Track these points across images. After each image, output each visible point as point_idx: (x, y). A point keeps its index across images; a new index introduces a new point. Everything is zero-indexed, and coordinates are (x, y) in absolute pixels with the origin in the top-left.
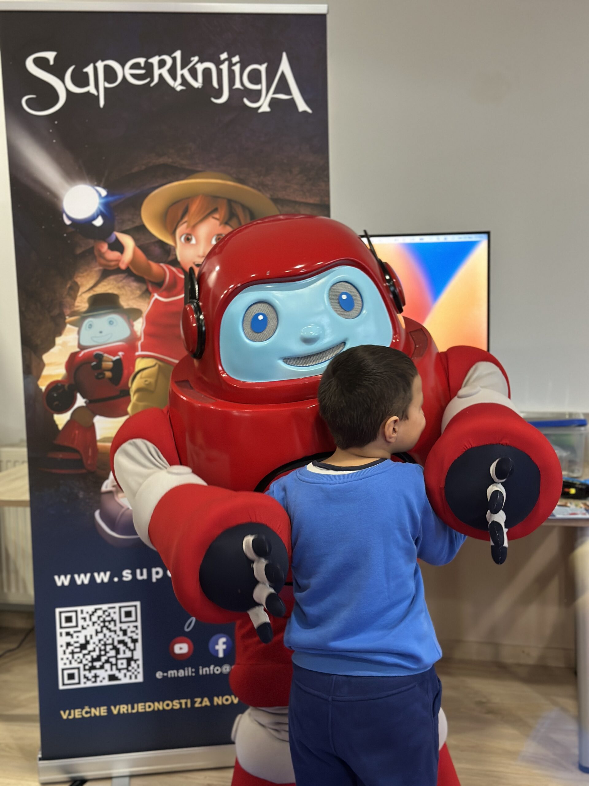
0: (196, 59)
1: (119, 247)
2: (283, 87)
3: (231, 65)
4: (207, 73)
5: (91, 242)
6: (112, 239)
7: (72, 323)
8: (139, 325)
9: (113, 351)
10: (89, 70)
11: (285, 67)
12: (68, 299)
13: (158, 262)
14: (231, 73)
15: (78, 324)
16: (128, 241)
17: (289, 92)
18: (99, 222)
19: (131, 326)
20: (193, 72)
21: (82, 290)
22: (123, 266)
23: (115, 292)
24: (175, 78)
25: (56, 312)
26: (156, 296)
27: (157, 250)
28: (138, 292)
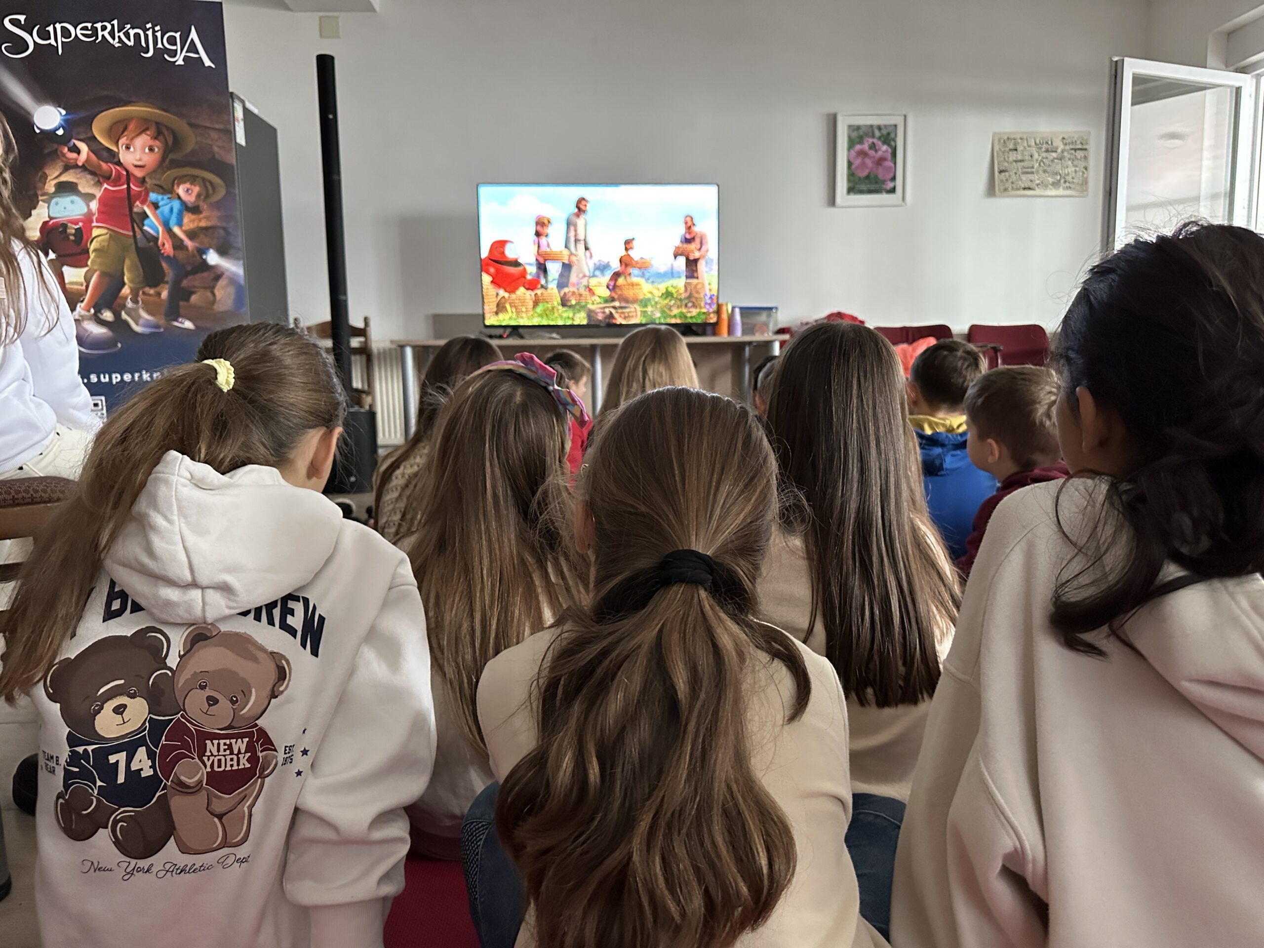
0: (128, 26)
1: (78, 151)
2: (193, 48)
3: (154, 32)
4: (137, 36)
5: (55, 146)
6: (71, 144)
7: (44, 201)
8: (94, 205)
9: (75, 222)
10: (50, 29)
11: (194, 35)
12: (40, 185)
13: (106, 162)
14: (155, 38)
15: (48, 202)
16: (83, 147)
17: (197, 52)
18: (60, 132)
19: (88, 206)
20: (127, 35)
21: (49, 178)
22: (80, 164)
23: (75, 180)
24: (114, 39)
25: (32, 192)
26: (105, 186)
27: (105, 154)
28: (92, 182)
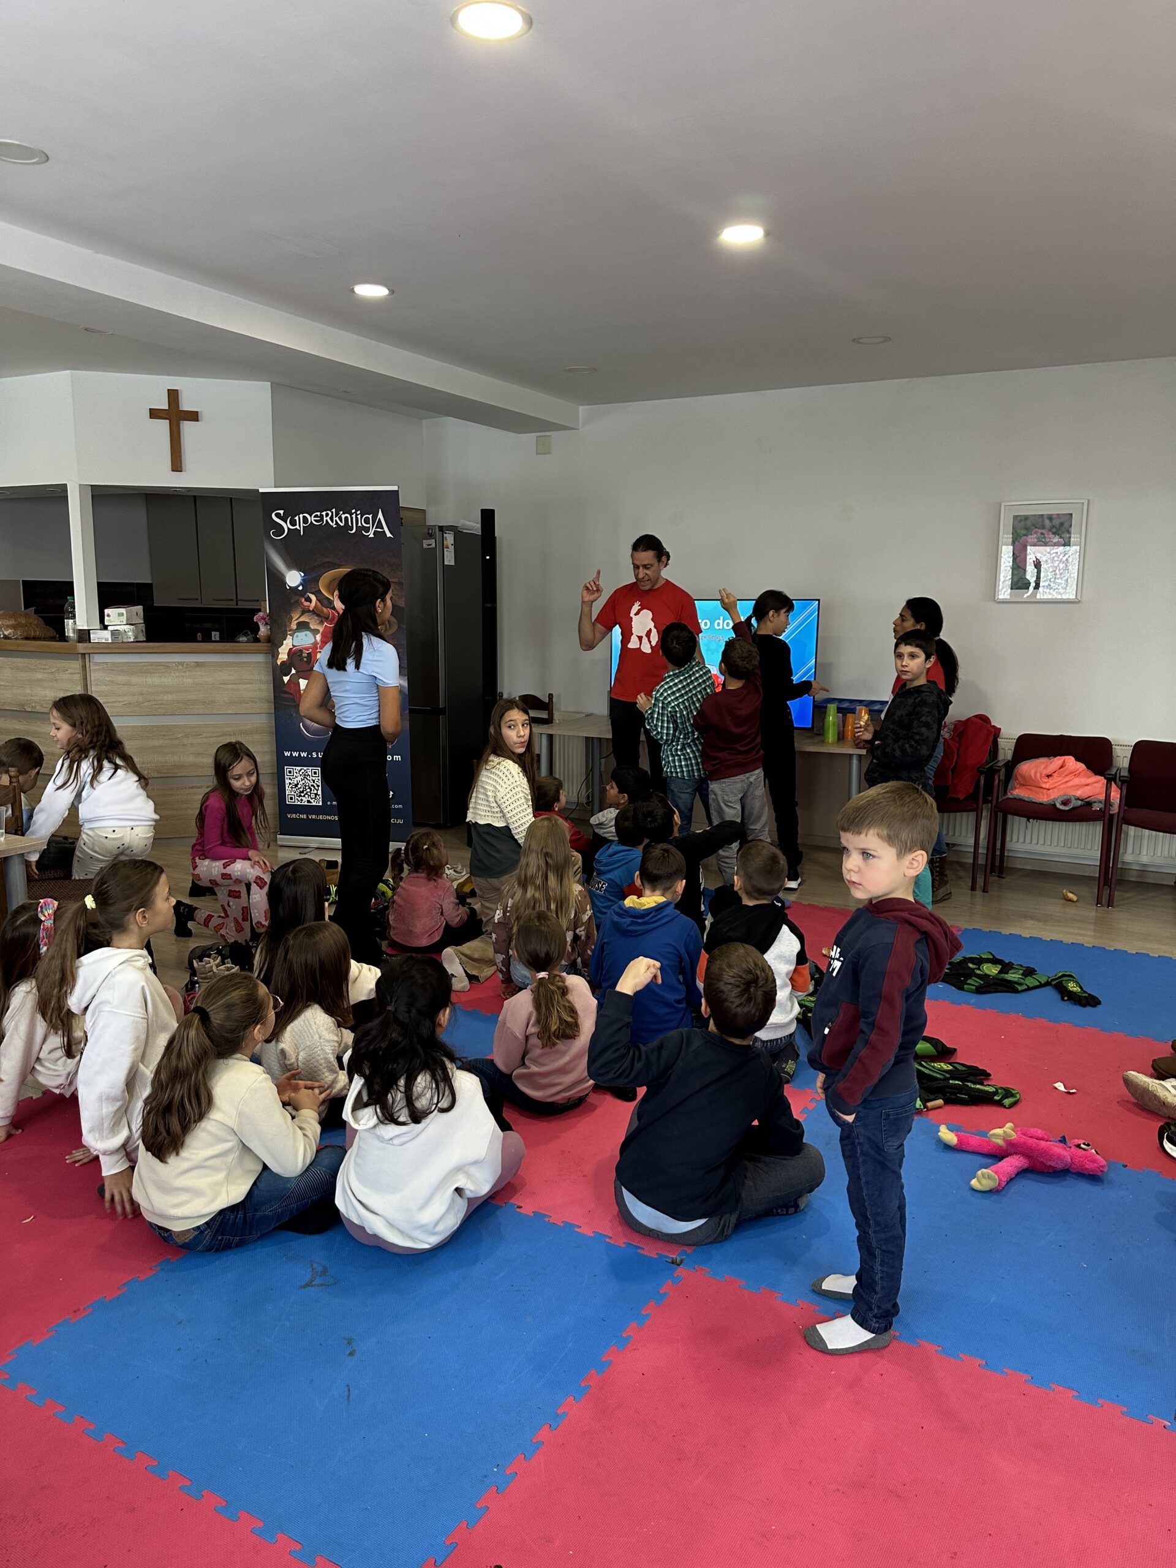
0: (341, 512)
1: (310, 601)
2: (380, 525)
3: (357, 515)
4: (346, 518)
5: (298, 597)
6: (306, 596)
7: (290, 635)
8: (318, 637)
9: (307, 649)
10: (297, 518)
11: (380, 515)
12: (288, 624)
13: (326, 608)
14: (357, 518)
15: (292, 635)
16: (313, 598)
17: (382, 528)
18: (300, 588)
20: (340, 519)
21: (294, 619)
22: (311, 609)
23: (308, 621)
24: (333, 522)
25: (283, 629)
26: (326, 624)
27: (326, 602)
28: (318, 622)
